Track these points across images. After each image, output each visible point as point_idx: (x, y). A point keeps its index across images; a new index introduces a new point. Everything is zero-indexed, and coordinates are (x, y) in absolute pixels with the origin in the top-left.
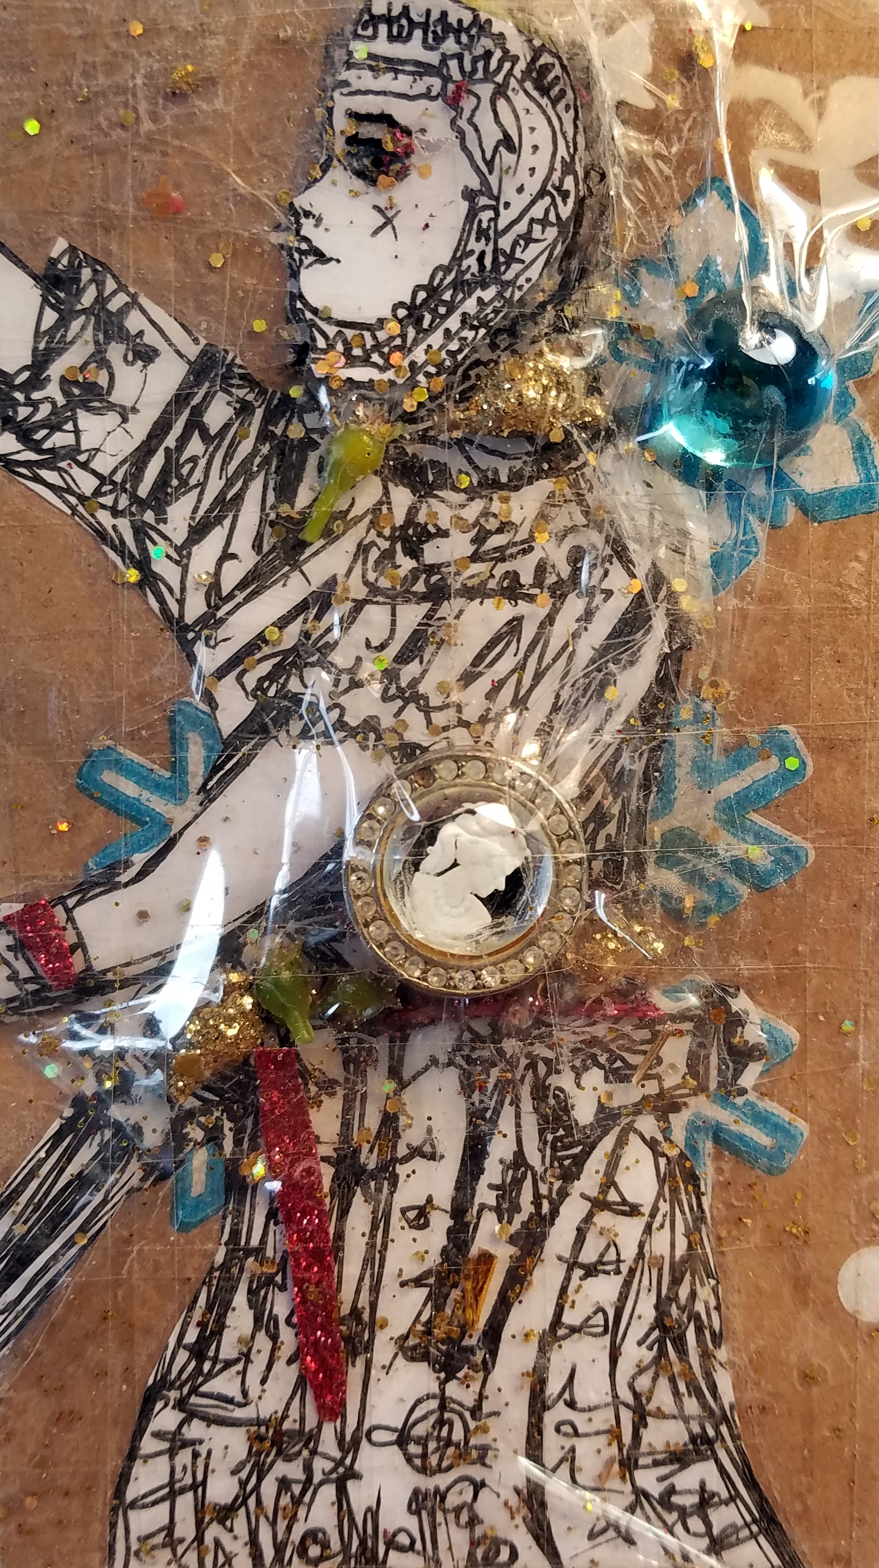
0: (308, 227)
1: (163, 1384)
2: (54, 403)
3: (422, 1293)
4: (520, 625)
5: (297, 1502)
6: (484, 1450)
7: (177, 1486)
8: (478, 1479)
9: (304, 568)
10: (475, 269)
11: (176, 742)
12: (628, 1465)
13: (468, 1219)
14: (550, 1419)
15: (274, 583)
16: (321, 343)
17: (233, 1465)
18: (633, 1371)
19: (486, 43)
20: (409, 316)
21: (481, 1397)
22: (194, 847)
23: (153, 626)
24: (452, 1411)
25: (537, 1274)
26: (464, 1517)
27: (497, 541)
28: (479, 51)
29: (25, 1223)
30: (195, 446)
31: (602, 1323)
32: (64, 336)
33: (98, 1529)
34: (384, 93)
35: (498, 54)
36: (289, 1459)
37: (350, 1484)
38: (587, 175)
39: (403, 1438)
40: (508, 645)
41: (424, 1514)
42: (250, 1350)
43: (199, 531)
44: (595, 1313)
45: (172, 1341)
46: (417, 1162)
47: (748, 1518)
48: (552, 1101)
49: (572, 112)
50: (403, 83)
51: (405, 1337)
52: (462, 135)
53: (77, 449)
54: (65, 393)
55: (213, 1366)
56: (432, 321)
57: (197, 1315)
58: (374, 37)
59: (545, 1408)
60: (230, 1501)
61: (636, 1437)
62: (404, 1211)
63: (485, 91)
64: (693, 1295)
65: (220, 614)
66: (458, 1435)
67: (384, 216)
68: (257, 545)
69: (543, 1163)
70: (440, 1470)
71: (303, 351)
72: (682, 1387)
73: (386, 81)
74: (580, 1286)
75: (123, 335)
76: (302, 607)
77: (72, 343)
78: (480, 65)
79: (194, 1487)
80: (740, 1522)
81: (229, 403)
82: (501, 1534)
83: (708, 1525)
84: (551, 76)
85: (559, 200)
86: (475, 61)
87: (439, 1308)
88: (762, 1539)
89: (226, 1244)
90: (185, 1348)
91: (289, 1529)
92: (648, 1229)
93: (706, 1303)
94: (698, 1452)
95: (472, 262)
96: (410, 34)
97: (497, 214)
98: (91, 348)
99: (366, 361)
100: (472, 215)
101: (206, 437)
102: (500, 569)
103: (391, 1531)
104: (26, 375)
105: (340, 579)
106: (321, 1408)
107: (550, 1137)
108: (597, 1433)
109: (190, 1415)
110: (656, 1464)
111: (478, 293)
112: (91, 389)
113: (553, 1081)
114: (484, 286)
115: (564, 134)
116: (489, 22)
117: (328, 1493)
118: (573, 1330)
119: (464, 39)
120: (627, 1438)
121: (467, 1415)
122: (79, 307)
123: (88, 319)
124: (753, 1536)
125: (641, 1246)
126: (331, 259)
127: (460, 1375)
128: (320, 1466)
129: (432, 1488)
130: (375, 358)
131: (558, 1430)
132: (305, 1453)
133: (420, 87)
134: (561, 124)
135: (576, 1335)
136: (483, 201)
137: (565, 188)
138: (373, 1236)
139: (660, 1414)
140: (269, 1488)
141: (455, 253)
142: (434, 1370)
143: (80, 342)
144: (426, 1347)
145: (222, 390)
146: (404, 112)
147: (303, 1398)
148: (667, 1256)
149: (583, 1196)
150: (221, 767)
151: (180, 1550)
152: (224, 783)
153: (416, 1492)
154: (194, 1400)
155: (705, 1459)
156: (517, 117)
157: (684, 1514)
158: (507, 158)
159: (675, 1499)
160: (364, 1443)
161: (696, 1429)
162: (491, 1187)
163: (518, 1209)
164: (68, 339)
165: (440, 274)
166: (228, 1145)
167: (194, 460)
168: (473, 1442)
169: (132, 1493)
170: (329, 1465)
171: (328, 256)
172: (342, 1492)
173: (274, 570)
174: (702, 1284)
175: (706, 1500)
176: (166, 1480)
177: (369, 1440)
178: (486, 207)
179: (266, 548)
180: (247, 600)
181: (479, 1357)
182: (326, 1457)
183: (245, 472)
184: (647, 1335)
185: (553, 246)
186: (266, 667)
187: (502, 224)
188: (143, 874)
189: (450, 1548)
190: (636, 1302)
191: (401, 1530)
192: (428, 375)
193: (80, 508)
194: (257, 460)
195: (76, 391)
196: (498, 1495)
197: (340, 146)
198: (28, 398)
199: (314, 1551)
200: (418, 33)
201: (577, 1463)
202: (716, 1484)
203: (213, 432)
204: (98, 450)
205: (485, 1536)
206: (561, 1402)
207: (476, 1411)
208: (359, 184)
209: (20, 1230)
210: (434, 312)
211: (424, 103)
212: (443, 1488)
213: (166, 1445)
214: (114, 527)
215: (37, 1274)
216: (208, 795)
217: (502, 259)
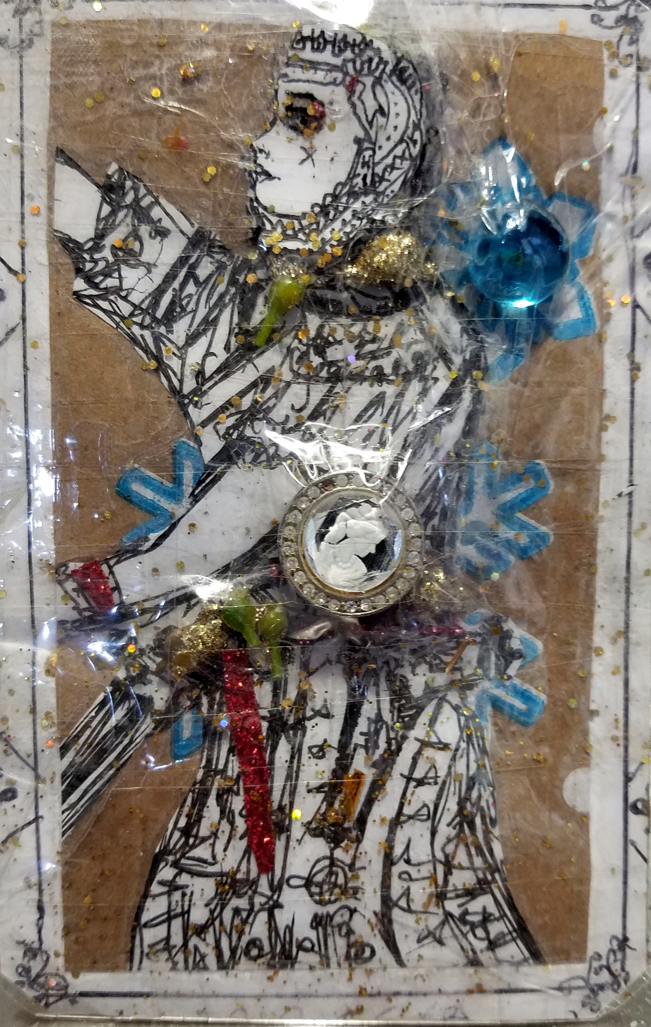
0: (261, 158)
1: (165, 851)
2: (107, 261)
3: (321, 796)
4: (384, 397)
5: (244, 922)
6: (356, 890)
7: (172, 913)
8: (352, 907)
9: (255, 362)
10: (361, 184)
11: (177, 466)
12: (441, 897)
13: (348, 752)
14: (396, 870)
15: (238, 370)
16: (268, 227)
17: (205, 902)
18: (444, 840)
19: (370, 53)
20: (321, 211)
21: (355, 858)
22: (187, 529)
23: (165, 396)
24: (338, 866)
25: (389, 785)
26: (344, 931)
27: (370, 347)
28: (365, 58)
29: (82, 755)
30: (191, 288)
31: (426, 813)
32: (114, 221)
33: (124, 940)
34: (308, 81)
35: (376, 60)
36: (240, 896)
37: (277, 912)
38: (428, 131)
39: (308, 883)
40: (376, 410)
41: (320, 929)
42: (217, 830)
43: (192, 339)
44: (423, 807)
45: (171, 826)
46: (318, 720)
47: (511, 928)
48: (398, 683)
49: (419, 95)
50: (320, 75)
51: (310, 823)
52: (354, 106)
53: (120, 288)
54: (115, 255)
55: (195, 841)
56: (335, 215)
57: (186, 810)
58: (304, 47)
59: (393, 863)
60: (203, 922)
61: (446, 881)
62: (310, 748)
63: (369, 81)
64: (480, 797)
65: (204, 388)
66: (341, 880)
67: (307, 153)
68: (227, 348)
69: (393, 720)
70: (330, 902)
71: (258, 231)
72: (473, 851)
73: (310, 74)
74: (414, 792)
75: (150, 221)
76: (254, 385)
77: (119, 225)
78: (366, 66)
79: (182, 914)
80: (506, 931)
81: (211, 263)
82: (366, 940)
83: (487, 932)
84: (407, 74)
85: (411, 145)
86: (362, 64)
87: (330, 805)
88: (519, 942)
89: (204, 767)
90: (179, 829)
91: (239, 938)
92: (454, 759)
93: (487, 801)
94: (482, 889)
95: (359, 180)
96: (325, 47)
97: (374, 152)
98: (130, 228)
99: (295, 237)
100: (359, 153)
101: (197, 283)
102: (373, 364)
103: (300, 938)
104: (90, 244)
105: (277, 368)
106: (260, 865)
107: (396, 705)
108: (424, 879)
109: (181, 870)
110: (458, 896)
111: (363, 198)
112: (130, 252)
113: (399, 671)
114: (366, 194)
115: (415, 107)
116: (371, 41)
117: (263, 917)
118: (410, 817)
119: (357, 50)
120: (440, 881)
121: (347, 869)
122: (124, 204)
123: (128, 212)
124: (514, 939)
125: (450, 767)
126: (274, 178)
127: (343, 845)
128: (259, 900)
129: (325, 912)
130: (301, 236)
131: (400, 877)
132: (250, 892)
133: (329, 78)
134: (413, 101)
135: (412, 821)
136: (366, 145)
137: (415, 138)
138: (291, 762)
139: (461, 867)
140: (227, 915)
141: (349, 175)
142: (328, 842)
143: (124, 224)
144: (322, 829)
145: (208, 255)
146: (320, 93)
147: (249, 860)
148: (465, 773)
149: (417, 739)
150: (203, 481)
151: (174, 952)
152: (205, 491)
153: (316, 916)
154: (183, 861)
155: (485, 893)
156: (387, 96)
157: (473, 926)
158: (381, 120)
159: (469, 918)
160: (285, 887)
161: (481, 875)
162: (362, 734)
163: (377, 746)
164: (117, 223)
165: (340, 188)
166: (205, 709)
167: (190, 296)
168: (350, 885)
169: (145, 918)
170: (263, 900)
171: (273, 175)
172: (271, 916)
173: (238, 362)
174: (485, 791)
175: (486, 918)
176: (165, 909)
177: (289, 885)
178: (367, 149)
179: (233, 348)
180: (221, 380)
181: (354, 834)
182: (262, 895)
183: (220, 303)
184: (453, 820)
185: (407, 173)
186: (231, 421)
187: (377, 158)
188: (156, 545)
189: (335, 950)
190: (446, 801)
191: (305, 939)
192: (332, 246)
193: (122, 324)
194: (228, 297)
195: (120, 254)
196: (364, 917)
197: (282, 111)
198: (92, 258)
199: (254, 952)
200: (329, 47)
201: (411, 896)
202: (492, 909)
203: (201, 280)
204: (133, 289)
205: (356, 942)
206: (402, 861)
207: (352, 866)
208: (293, 134)
209: (79, 760)
210: (336, 209)
211: (331, 87)
212: (331, 912)
213: (165, 889)
214: (142, 336)
215: (89, 786)
216: (195, 498)
217: (377, 179)
